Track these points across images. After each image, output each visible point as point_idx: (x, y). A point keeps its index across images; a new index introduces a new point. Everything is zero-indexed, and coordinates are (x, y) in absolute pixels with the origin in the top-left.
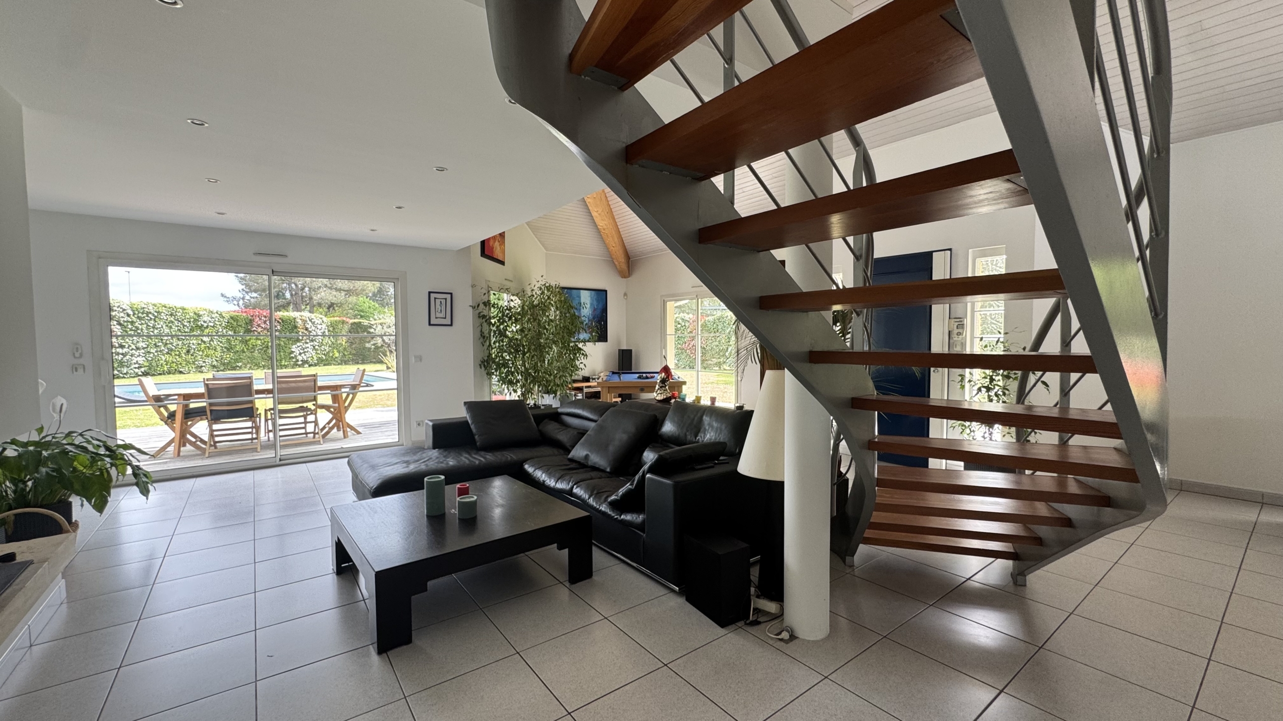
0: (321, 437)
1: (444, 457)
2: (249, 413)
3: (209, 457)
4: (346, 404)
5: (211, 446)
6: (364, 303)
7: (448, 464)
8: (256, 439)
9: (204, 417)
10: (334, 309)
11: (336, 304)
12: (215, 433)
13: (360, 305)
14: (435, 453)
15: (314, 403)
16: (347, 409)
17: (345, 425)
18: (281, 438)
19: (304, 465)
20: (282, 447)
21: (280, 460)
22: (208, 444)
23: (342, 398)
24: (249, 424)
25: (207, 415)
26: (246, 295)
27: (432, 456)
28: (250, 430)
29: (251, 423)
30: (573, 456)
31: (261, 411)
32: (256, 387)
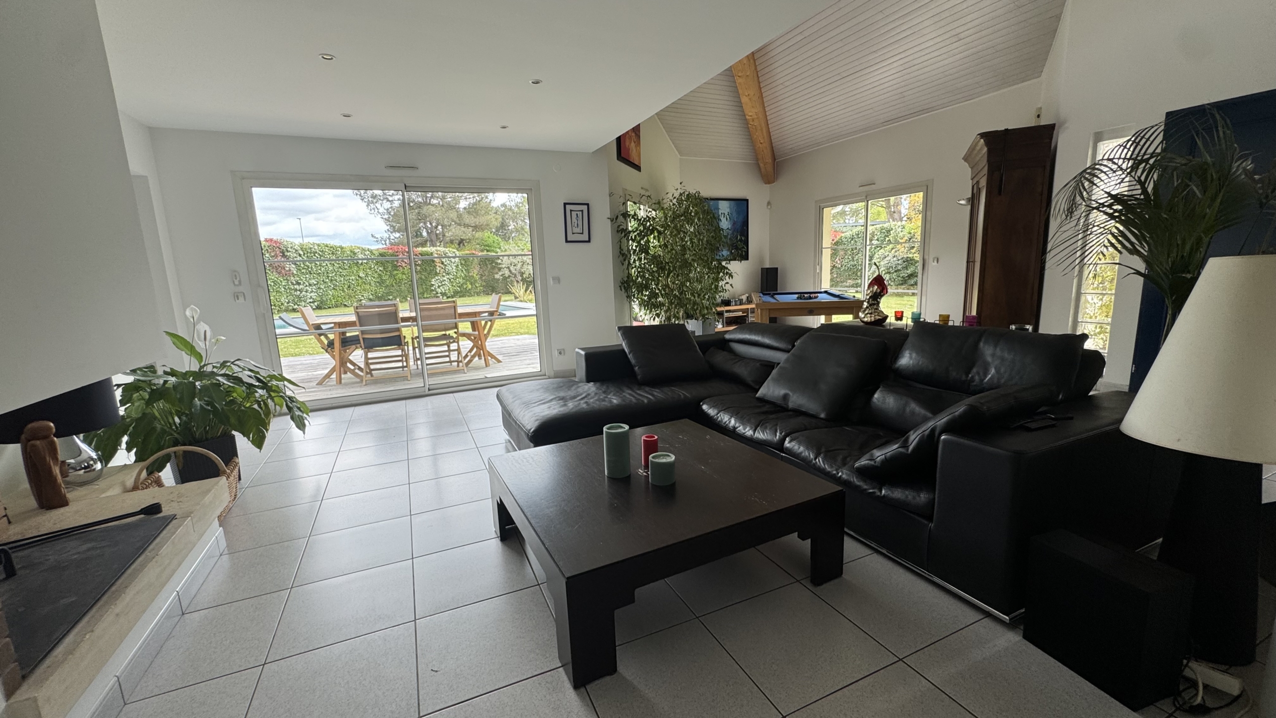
0: (464, 366)
1: (604, 392)
2: (397, 341)
3: (366, 385)
4: (486, 332)
5: (367, 373)
6: (489, 237)
7: (611, 402)
8: (406, 367)
9: (358, 345)
10: (464, 245)
11: (465, 240)
12: (370, 361)
13: (485, 240)
14: (591, 387)
15: (456, 330)
16: (486, 336)
17: (486, 354)
18: (428, 367)
19: (451, 395)
20: (430, 375)
21: (429, 390)
22: (364, 371)
23: (481, 325)
24: (399, 352)
25: (360, 343)
26: (391, 235)
27: (590, 392)
28: (400, 358)
29: (400, 351)
30: (765, 395)
31: (409, 339)
32: (401, 315)
